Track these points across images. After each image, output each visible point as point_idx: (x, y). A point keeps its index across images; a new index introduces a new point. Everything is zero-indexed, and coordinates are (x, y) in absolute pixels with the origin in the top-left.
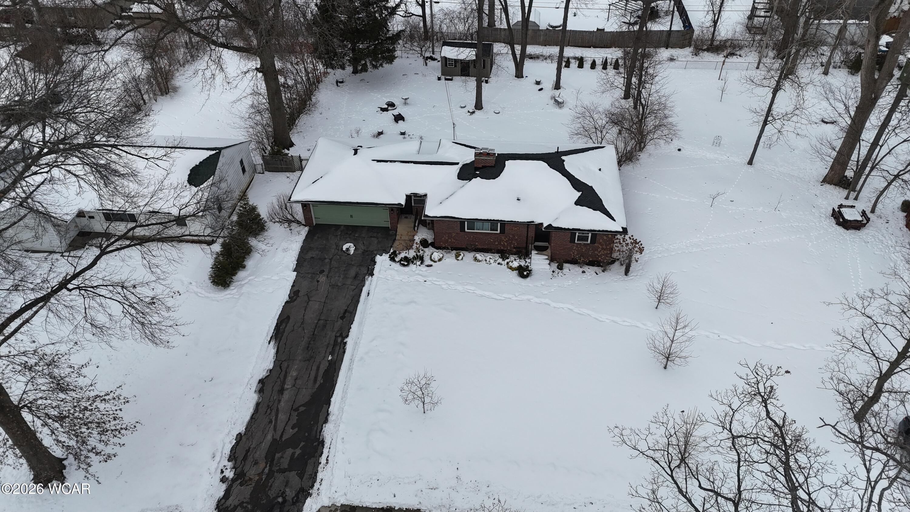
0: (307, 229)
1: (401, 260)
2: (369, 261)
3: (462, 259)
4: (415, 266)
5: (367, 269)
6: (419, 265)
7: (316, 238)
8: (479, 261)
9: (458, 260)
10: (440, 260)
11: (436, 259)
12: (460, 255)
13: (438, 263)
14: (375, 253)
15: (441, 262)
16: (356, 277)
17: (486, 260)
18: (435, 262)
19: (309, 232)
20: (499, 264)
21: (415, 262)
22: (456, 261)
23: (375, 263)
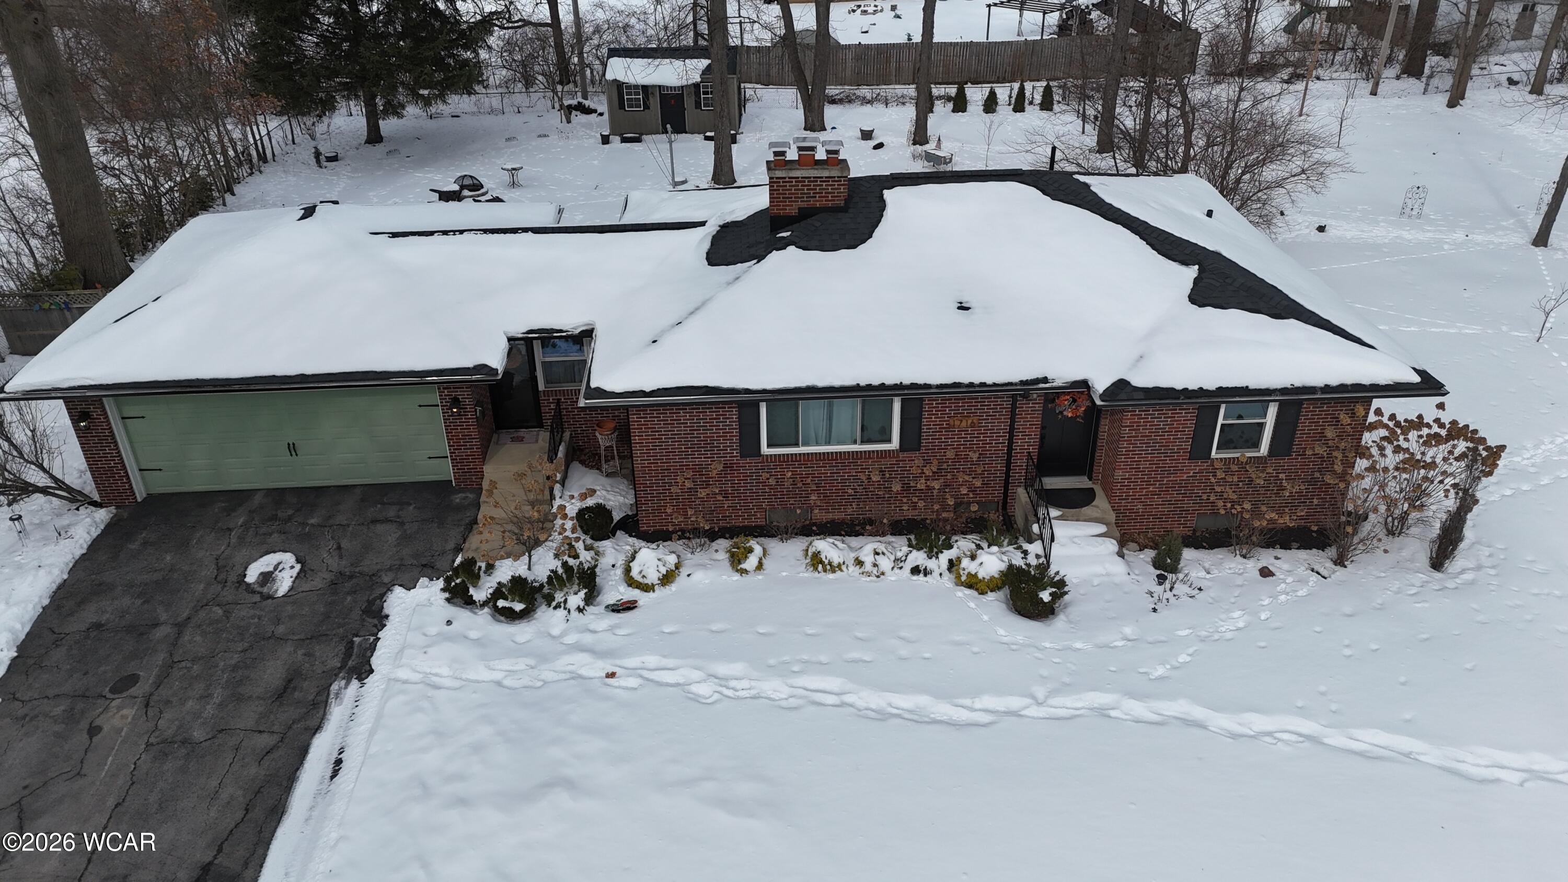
0: (102, 515)
1: (498, 593)
2: (356, 614)
3: (760, 566)
4: (561, 612)
5: (342, 648)
6: (580, 610)
7: (134, 546)
8: (834, 568)
9: (744, 572)
10: (667, 579)
11: (653, 577)
12: (751, 550)
13: (660, 592)
14: (386, 579)
15: (673, 587)
16: (282, 694)
17: (859, 563)
18: (647, 588)
19: (110, 528)
20: (915, 570)
21: (559, 597)
22: (736, 577)
23: (381, 620)
